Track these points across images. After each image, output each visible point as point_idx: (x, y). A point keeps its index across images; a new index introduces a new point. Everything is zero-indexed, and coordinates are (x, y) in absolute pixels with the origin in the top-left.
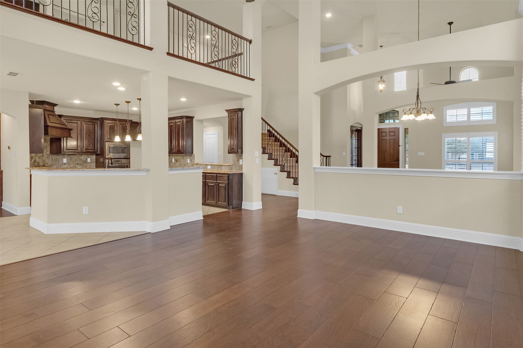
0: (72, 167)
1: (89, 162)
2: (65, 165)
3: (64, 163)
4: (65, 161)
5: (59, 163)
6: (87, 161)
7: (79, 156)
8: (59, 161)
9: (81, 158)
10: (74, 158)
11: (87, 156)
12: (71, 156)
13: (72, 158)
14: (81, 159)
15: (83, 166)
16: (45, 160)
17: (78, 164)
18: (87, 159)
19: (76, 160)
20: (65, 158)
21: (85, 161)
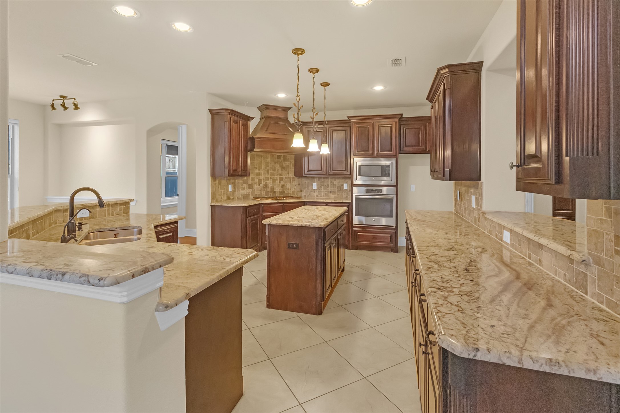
0: (323, 195)
1: (346, 190)
2: (314, 192)
3: (314, 189)
4: (315, 186)
5: (308, 189)
6: (344, 187)
7: (332, 180)
8: (308, 186)
9: (335, 182)
10: (327, 182)
11: (343, 180)
12: (323, 180)
13: (323, 182)
14: (336, 185)
15: (338, 195)
16: (284, 185)
17: (331, 192)
18: (343, 185)
19: (328, 185)
20: (315, 183)
21: (340, 187)
